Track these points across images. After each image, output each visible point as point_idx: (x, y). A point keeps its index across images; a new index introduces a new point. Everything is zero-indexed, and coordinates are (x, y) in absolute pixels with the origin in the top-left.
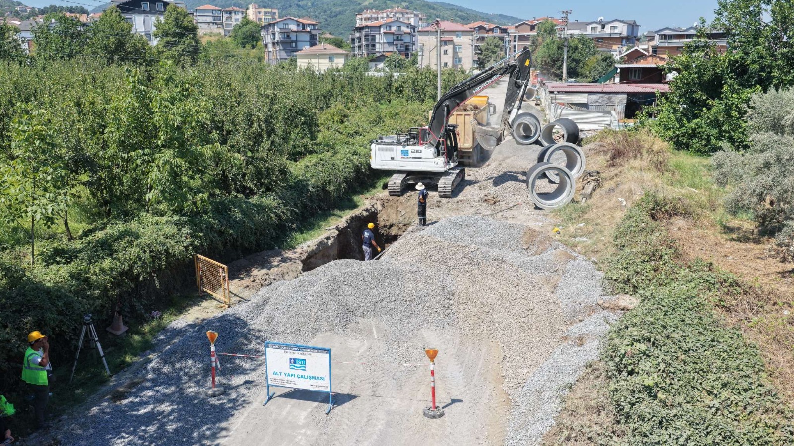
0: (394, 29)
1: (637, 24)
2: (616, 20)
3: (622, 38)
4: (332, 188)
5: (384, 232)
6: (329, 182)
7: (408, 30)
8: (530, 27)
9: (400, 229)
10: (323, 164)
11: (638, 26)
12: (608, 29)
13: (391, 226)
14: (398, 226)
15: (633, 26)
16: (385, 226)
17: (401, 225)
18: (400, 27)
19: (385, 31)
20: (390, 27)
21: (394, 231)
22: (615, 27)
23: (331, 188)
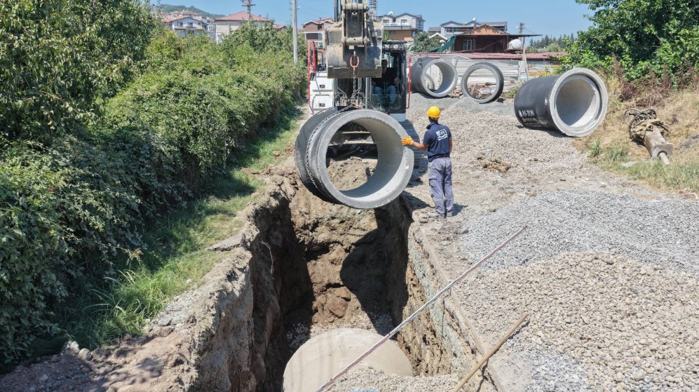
0: (185, 26)
1: (423, 19)
2: (406, 14)
3: (413, 30)
4: (201, 148)
5: (304, 237)
6: (195, 135)
7: (200, 27)
8: (317, 26)
9: (333, 229)
10: (177, 95)
11: (423, 21)
12: (398, 23)
13: (316, 225)
14: (328, 225)
15: (420, 20)
16: (305, 227)
17: (335, 222)
18: (191, 24)
19: (177, 27)
20: (182, 24)
21: (322, 235)
22: (405, 21)
23: (198, 147)
